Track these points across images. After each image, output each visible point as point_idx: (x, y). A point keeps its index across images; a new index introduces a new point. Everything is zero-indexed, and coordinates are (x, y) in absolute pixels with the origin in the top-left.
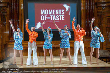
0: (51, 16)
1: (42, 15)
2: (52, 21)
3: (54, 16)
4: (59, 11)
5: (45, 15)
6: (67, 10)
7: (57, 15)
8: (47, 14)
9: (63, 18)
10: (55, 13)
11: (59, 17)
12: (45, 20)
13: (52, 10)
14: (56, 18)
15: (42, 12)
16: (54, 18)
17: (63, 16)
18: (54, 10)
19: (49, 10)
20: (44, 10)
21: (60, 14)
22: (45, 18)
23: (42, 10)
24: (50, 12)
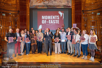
0: (50, 20)
1: (43, 20)
2: (50, 24)
3: (52, 20)
4: (55, 17)
5: (45, 19)
6: (61, 16)
7: (54, 19)
8: (47, 19)
9: (58, 22)
10: (52, 18)
11: (55, 21)
12: (45, 23)
13: (50, 16)
14: (53, 22)
15: (43, 17)
16: (52, 22)
17: (58, 20)
18: (51, 16)
19: (48, 16)
20: (44, 16)
21: (56, 19)
22: (45, 22)
23: (42, 16)
24: (49, 17)
